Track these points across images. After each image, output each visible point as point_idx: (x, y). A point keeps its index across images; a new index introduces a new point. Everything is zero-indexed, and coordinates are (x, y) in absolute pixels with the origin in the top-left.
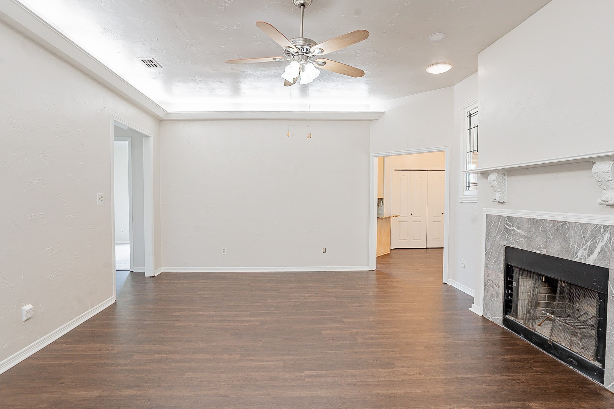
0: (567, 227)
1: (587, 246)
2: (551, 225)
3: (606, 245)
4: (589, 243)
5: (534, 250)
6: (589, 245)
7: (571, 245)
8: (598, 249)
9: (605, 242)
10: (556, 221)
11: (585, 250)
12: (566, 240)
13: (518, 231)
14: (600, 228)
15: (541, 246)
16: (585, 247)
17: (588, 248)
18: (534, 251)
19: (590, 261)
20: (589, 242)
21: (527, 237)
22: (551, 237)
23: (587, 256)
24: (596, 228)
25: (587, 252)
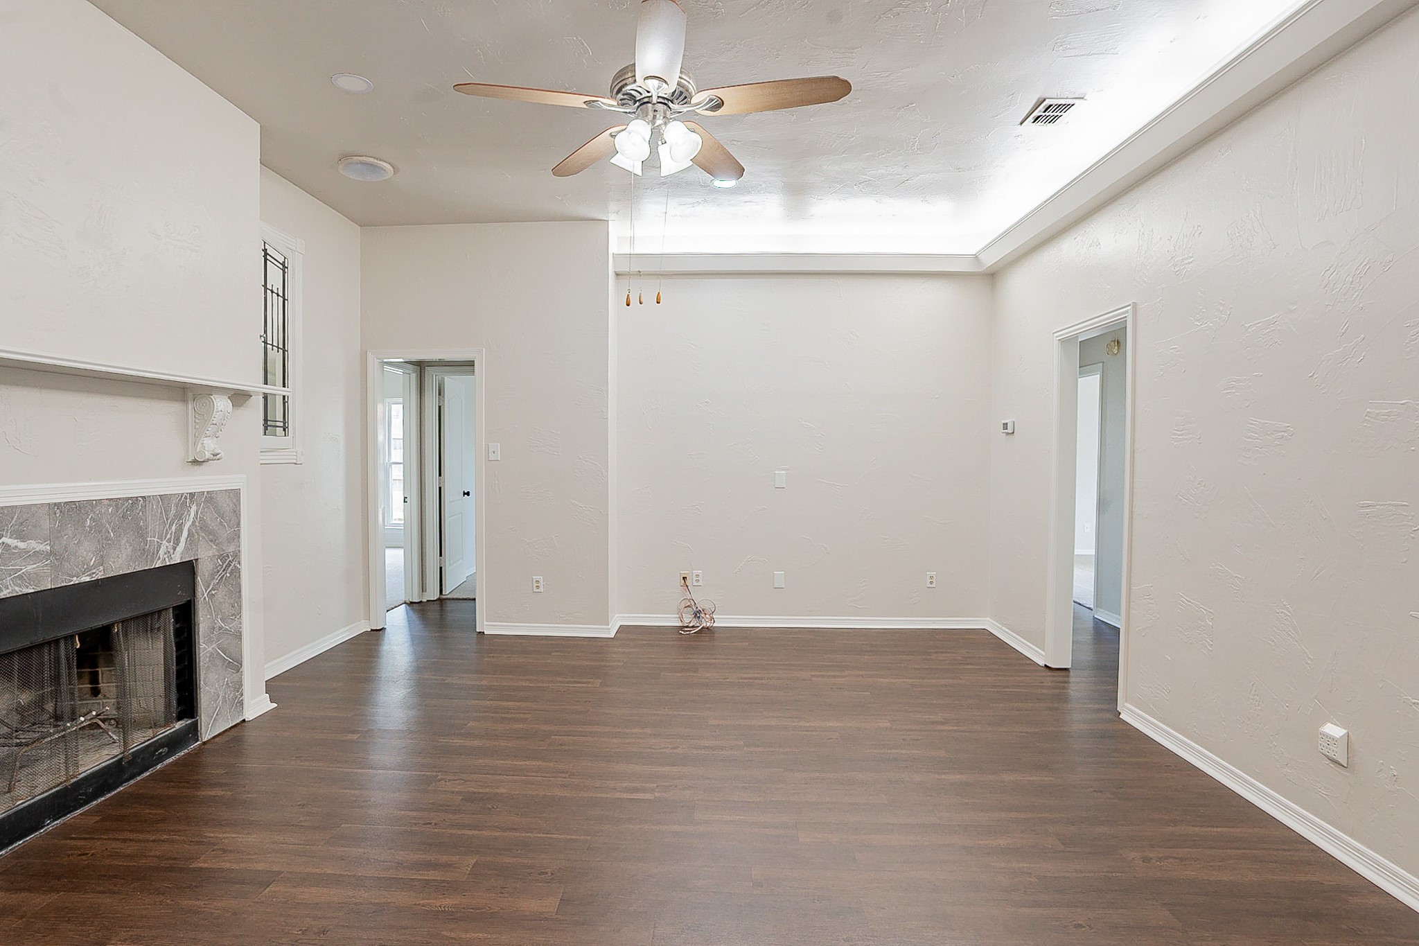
0: (140, 507)
1: (171, 534)
2: (110, 510)
3: (194, 522)
4: (174, 528)
5: (75, 578)
6: (174, 531)
7: (149, 539)
8: (185, 533)
9: (192, 520)
10: (120, 499)
11: (169, 541)
12: (141, 533)
13: (22, 545)
14: (186, 498)
15: (92, 563)
16: (168, 536)
17: (173, 537)
18: (75, 581)
19: (177, 559)
20: (174, 525)
21: (51, 553)
22: (112, 535)
23: (172, 551)
24: (180, 499)
25: (171, 544)
